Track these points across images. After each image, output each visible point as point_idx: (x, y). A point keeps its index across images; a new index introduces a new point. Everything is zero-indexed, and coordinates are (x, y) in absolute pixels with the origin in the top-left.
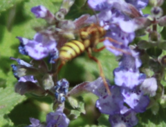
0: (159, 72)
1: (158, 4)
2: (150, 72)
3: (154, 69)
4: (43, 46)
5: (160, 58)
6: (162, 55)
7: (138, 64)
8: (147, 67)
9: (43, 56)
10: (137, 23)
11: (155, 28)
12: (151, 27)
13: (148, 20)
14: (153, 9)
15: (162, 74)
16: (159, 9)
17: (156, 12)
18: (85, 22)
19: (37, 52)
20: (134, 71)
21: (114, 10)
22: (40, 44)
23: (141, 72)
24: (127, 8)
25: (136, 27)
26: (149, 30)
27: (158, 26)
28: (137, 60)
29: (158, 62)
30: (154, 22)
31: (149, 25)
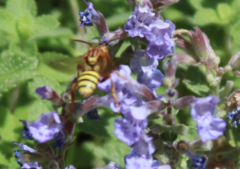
0: (174, 158)
1: (173, 85)
2: (164, 159)
3: (168, 155)
4: (49, 128)
5: (175, 143)
6: (178, 140)
7: (152, 150)
8: (161, 153)
9: (48, 138)
10: (150, 108)
11: (169, 111)
12: (166, 110)
13: (163, 102)
14: (167, 91)
15: (177, 160)
16: (174, 90)
17: (171, 95)
18: (94, 104)
19: (41, 134)
20: (148, 158)
21: (125, 91)
22: (46, 127)
23: (154, 159)
24: (139, 89)
25: (149, 112)
26: (163, 113)
27: (173, 110)
28: (150, 145)
29: (173, 148)
30: (169, 104)
31: (163, 109)
